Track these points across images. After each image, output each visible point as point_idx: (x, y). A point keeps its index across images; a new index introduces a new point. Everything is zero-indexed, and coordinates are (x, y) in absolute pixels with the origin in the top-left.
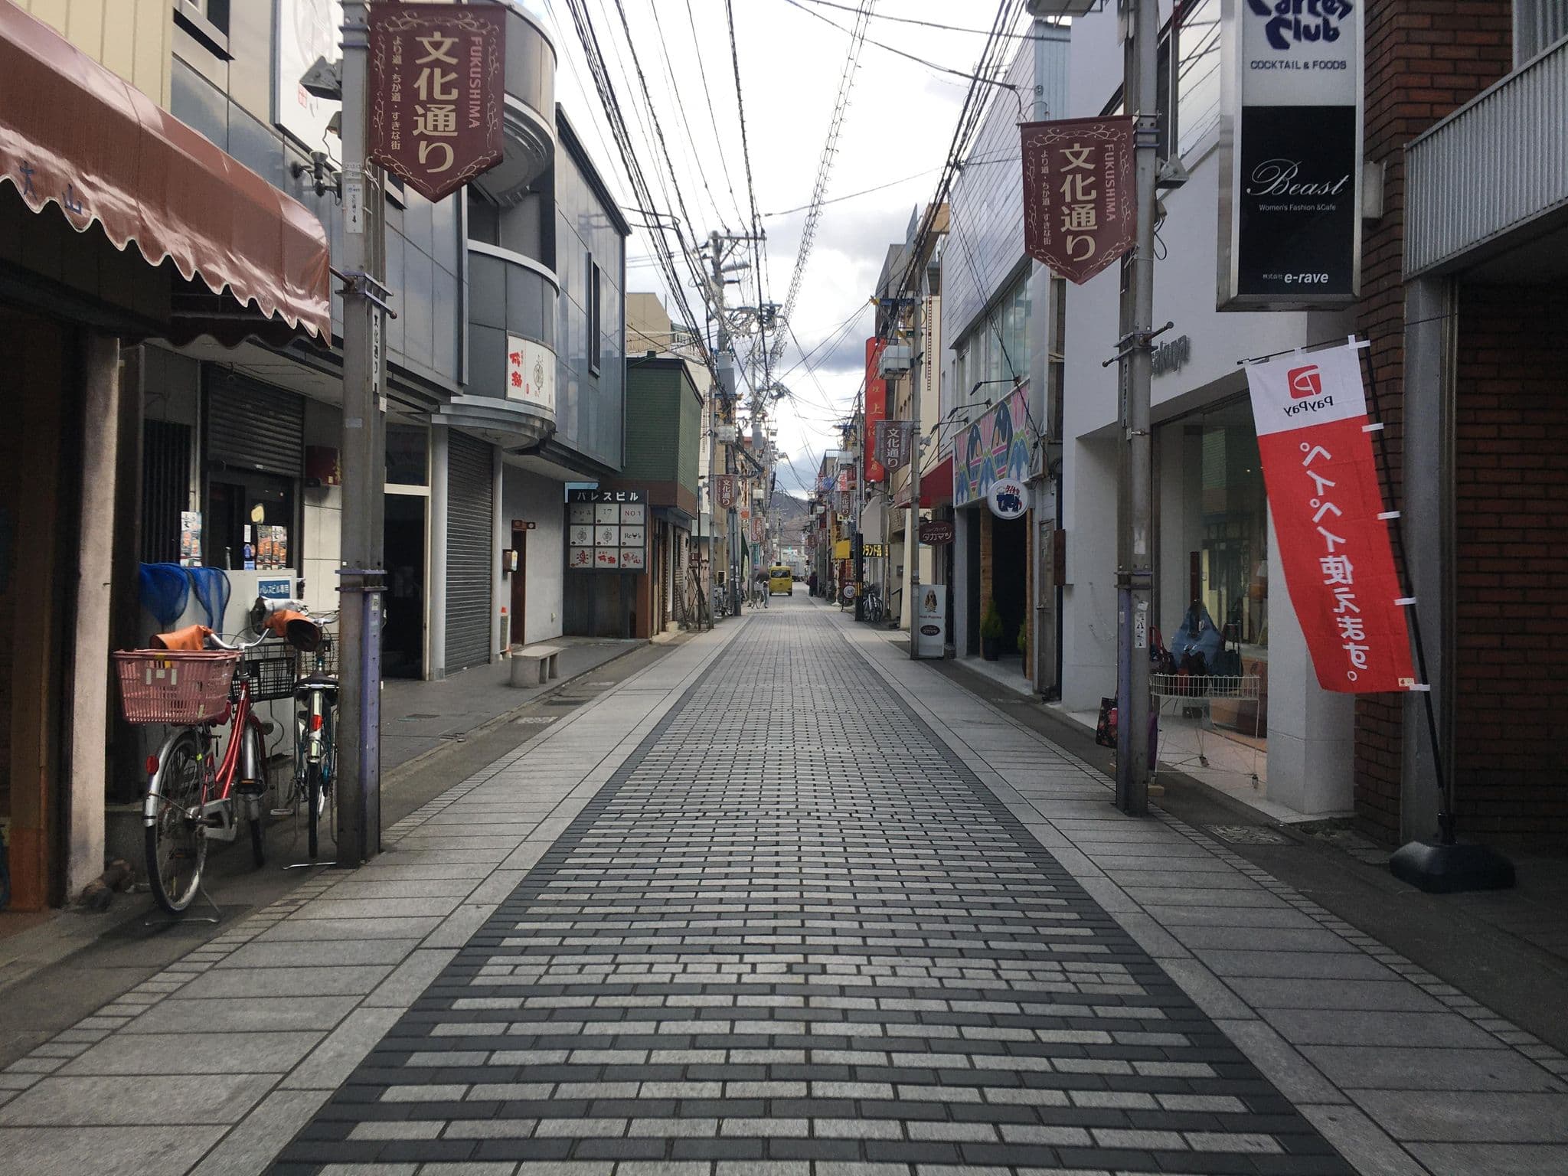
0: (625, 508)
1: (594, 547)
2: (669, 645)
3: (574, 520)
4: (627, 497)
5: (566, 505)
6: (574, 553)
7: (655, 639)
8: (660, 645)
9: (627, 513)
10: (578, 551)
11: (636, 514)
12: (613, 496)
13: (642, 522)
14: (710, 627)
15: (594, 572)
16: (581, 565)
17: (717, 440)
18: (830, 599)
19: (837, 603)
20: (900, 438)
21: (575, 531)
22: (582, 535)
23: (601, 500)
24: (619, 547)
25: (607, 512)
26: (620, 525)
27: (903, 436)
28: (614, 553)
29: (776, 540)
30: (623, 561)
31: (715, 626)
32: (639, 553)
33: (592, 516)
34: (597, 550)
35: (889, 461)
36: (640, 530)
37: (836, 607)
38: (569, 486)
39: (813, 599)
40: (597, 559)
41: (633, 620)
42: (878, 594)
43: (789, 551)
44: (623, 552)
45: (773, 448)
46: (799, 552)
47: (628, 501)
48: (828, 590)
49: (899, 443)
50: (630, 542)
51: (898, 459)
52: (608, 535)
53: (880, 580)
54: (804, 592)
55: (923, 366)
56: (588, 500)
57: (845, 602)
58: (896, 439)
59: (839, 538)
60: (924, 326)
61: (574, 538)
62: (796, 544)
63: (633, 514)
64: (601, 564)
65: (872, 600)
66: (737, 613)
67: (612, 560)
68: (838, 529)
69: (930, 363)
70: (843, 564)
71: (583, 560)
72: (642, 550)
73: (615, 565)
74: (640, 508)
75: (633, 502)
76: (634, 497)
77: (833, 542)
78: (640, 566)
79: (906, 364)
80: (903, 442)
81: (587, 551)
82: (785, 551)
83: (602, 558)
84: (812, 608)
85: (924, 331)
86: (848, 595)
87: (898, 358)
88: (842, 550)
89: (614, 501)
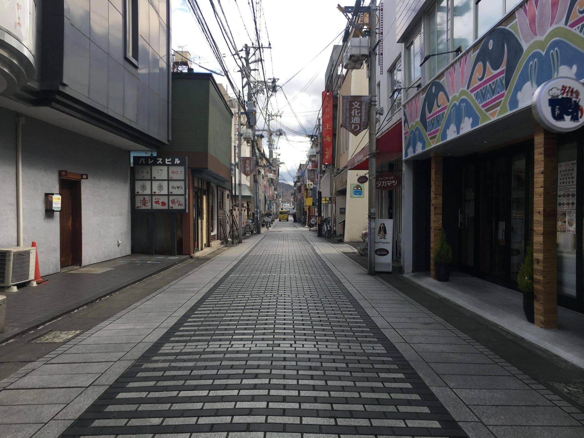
0: (172, 169)
1: (152, 195)
2: (203, 259)
3: (138, 176)
4: (173, 161)
5: (131, 168)
6: (138, 199)
7: (198, 254)
8: (198, 259)
9: (173, 172)
10: (142, 198)
11: (179, 173)
12: (163, 161)
13: (183, 178)
14: (240, 242)
15: (153, 213)
16: (143, 208)
17: (242, 138)
18: (303, 224)
19: (307, 226)
20: (361, 109)
21: (138, 185)
22: (144, 187)
23: (155, 164)
24: (168, 195)
25: (160, 172)
26: (168, 180)
27: (364, 107)
28: (165, 199)
29: (280, 199)
30: (171, 205)
31: (243, 241)
32: (182, 199)
33: (149, 174)
34: (154, 197)
35: (353, 126)
36: (182, 184)
37: (306, 229)
38: (133, 155)
39: (296, 224)
40: (154, 204)
41: (180, 242)
42: (329, 223)
43: (286, 204)
44: (171, 198)
45: (279, 161)
46: (290, 205)
47: (173, 164)
48: (302, 220)
49: (361, 112)
50: (175, 192)
51: (360, 125)
52: (160, 187)
53: (330, 216)
54: (292, 220)
55: (377, 56)
56: (147, 164)
57: (311, 226)
58: (358, 109)
59: (307, 197)
60: (377, 27)
61: (138, 189)
62: (288, 201)
63: (177, 172)
64: (156, 207)
65: (327, 226)
66: (259, 232)
67: (163, 204)
68: (307, 193)
69: (382, 54)
70: (309, 209)
71: (144, 204)
72: (183, 197)
73: (166, 207)
74: (181, 169)
75: (177, 165)
76: (177, 161)
77: (304, 199)
78: (183, 207)
79: (365, 52)
80: (363, 111)
81: (147, 198)
82: (285, 204)
83: (157, 202)
84: (296, 229)
85: (377, 31)
86: (313, 223)
87: (360, 47)
88: (309, 202)
89: (164, 164)
